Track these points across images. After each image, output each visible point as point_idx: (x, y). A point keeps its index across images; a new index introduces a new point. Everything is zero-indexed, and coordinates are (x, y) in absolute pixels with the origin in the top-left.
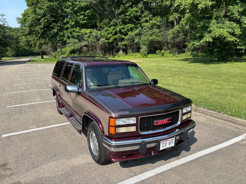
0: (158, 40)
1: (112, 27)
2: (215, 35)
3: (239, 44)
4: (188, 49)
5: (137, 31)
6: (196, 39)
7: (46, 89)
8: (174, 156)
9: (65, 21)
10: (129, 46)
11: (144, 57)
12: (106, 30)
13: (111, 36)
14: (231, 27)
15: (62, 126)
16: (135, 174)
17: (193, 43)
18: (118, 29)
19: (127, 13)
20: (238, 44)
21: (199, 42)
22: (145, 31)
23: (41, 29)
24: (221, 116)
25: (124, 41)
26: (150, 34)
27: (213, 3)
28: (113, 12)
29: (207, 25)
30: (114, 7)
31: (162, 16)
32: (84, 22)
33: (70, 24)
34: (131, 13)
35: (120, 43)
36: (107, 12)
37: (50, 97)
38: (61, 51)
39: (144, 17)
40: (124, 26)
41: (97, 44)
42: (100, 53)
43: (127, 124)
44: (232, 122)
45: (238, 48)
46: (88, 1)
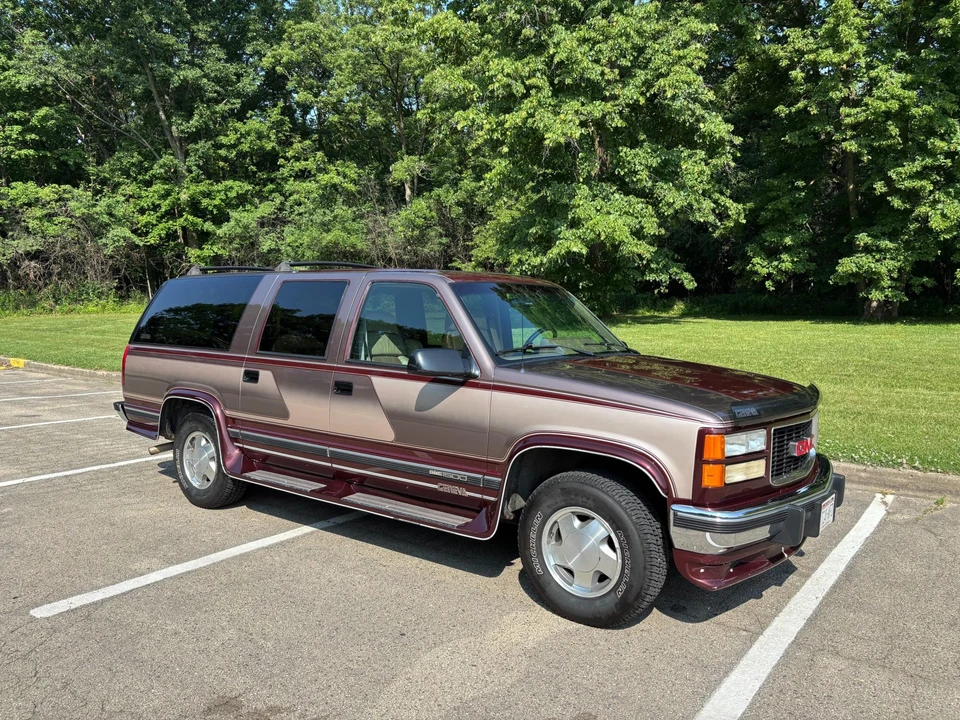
0: (354, 246)
1: (158, 187)
2: (595, 233)
3: (652, 266)
5: (265, 209)
6: (529, 246)
12: (130, 196)
13: (155, 222)
14: (630, 211)
16: (752, 633)
18: (186, 196)
19: (222, 137)
20: (647, 265)
21: (543, 254)
22: (302, 209)
25: (212, 245)
26: (323, 224)
28: (164, 131)
29: (565, 200)
30: (163, 107)
31: (362, 162)
32: (24, 152)
34: (238, 139)
35: (193, 252)
39: (297, 159)
40: (212, 184)
43: (748, 451)
46: (49, 69)
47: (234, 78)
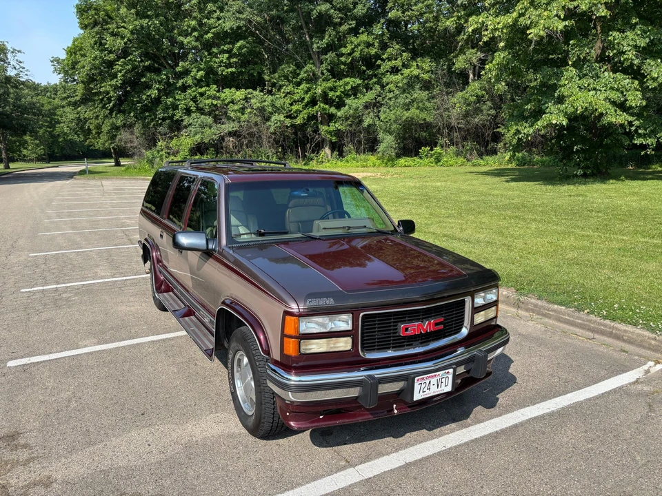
0: (425, 120)
1: (304, 86)
2: (574, 108)
3: (640, 131)
4: (505, 144)
5: (369, 96)
6: (525, 119)
7: (124, 245)
8: (454, 421)
9: (178, 69)
10: (347, 134)
11: (386, 164)
12: (288, 93)
13: (301, 109)
14: (616, 86)
15: (164, 340)
16: (350, 464)
17: (517, 130)
18: (320, 91)
19: (343, 49)
20: (636, 131)
21: (531, 126)
23: (115, 89)
24: (584, 321)
25: (335, 123)
26: (405, 104)
27: (567, 24)
28: (306, 47)
29: (553, 81)
30: (308, 32)
31: (437, 57)
32: (230, 70)
33: (192, 76)
34: (353, 49)
35: (323, 128)
36: (290, 46)
37: (135, 266)
38: (168, 148)
39: (389, 59)
40: (336, 82)
41: (263, 128)
42: (270, 154)
43: (328, 330)
44: (610, 335)
45: (637, 141)
46: (241, 16)
47: (351, 6)
